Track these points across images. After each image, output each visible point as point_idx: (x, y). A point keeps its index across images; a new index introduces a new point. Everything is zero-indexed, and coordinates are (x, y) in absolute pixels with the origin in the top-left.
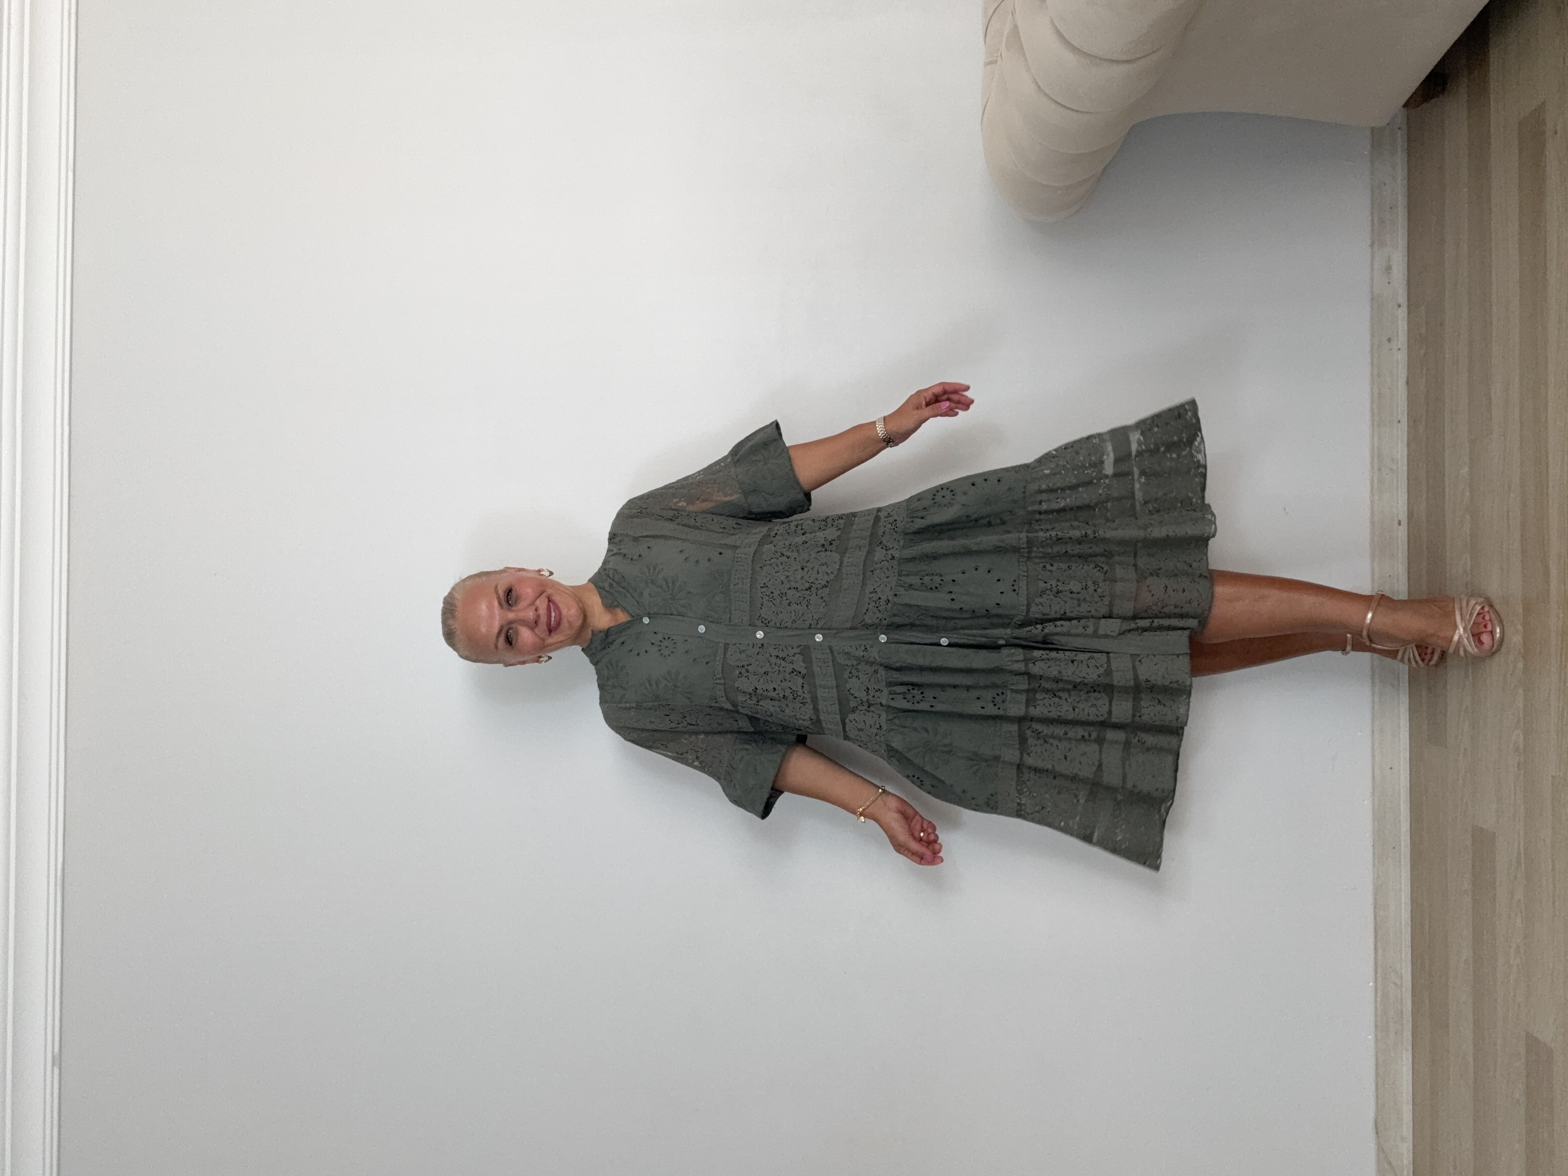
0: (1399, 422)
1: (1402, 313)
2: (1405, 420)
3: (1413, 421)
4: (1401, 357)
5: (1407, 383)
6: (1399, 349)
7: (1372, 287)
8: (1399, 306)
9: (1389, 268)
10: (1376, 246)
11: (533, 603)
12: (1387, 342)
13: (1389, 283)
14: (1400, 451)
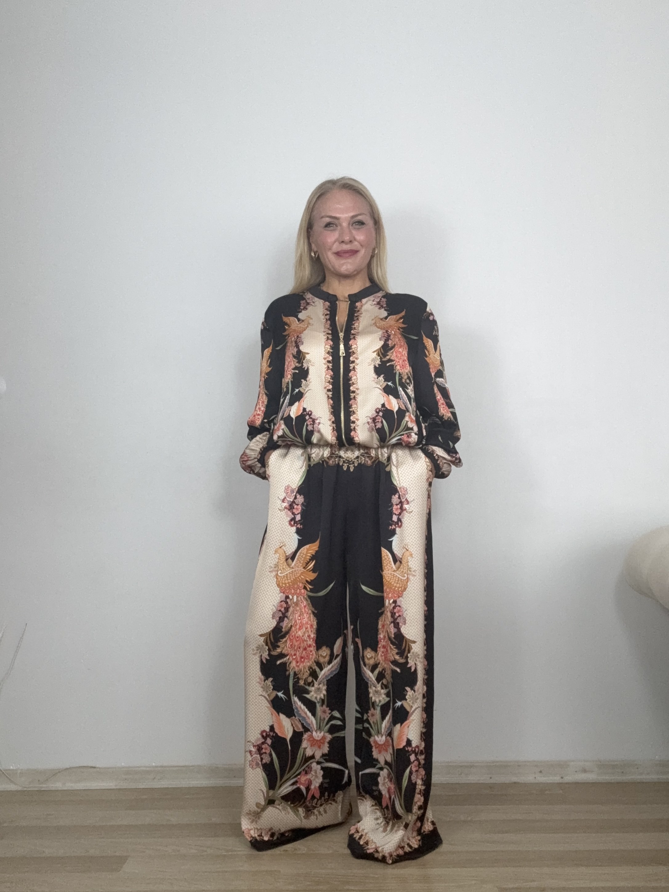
0: (491, 778)
1: (557, 779)
2: (492, 781)
3: (491, 786)
4: (530, 778)
5: (515, 783)
6: (535, 778)
7: (573, 761)
8: (562, 778)
9: (585, 771)
10: (600, 763)
11: (355, 239)
12: (539, 770)
13: (576, 772)
14: (473, 778)
